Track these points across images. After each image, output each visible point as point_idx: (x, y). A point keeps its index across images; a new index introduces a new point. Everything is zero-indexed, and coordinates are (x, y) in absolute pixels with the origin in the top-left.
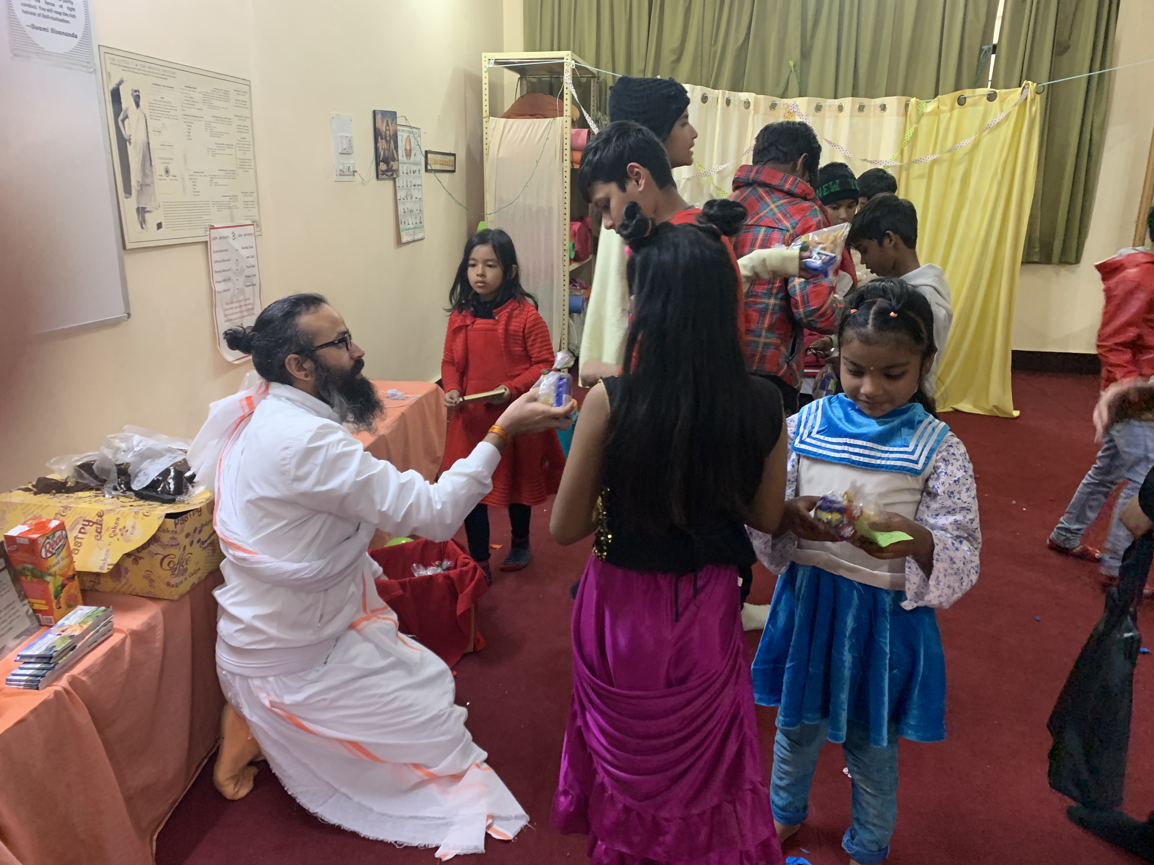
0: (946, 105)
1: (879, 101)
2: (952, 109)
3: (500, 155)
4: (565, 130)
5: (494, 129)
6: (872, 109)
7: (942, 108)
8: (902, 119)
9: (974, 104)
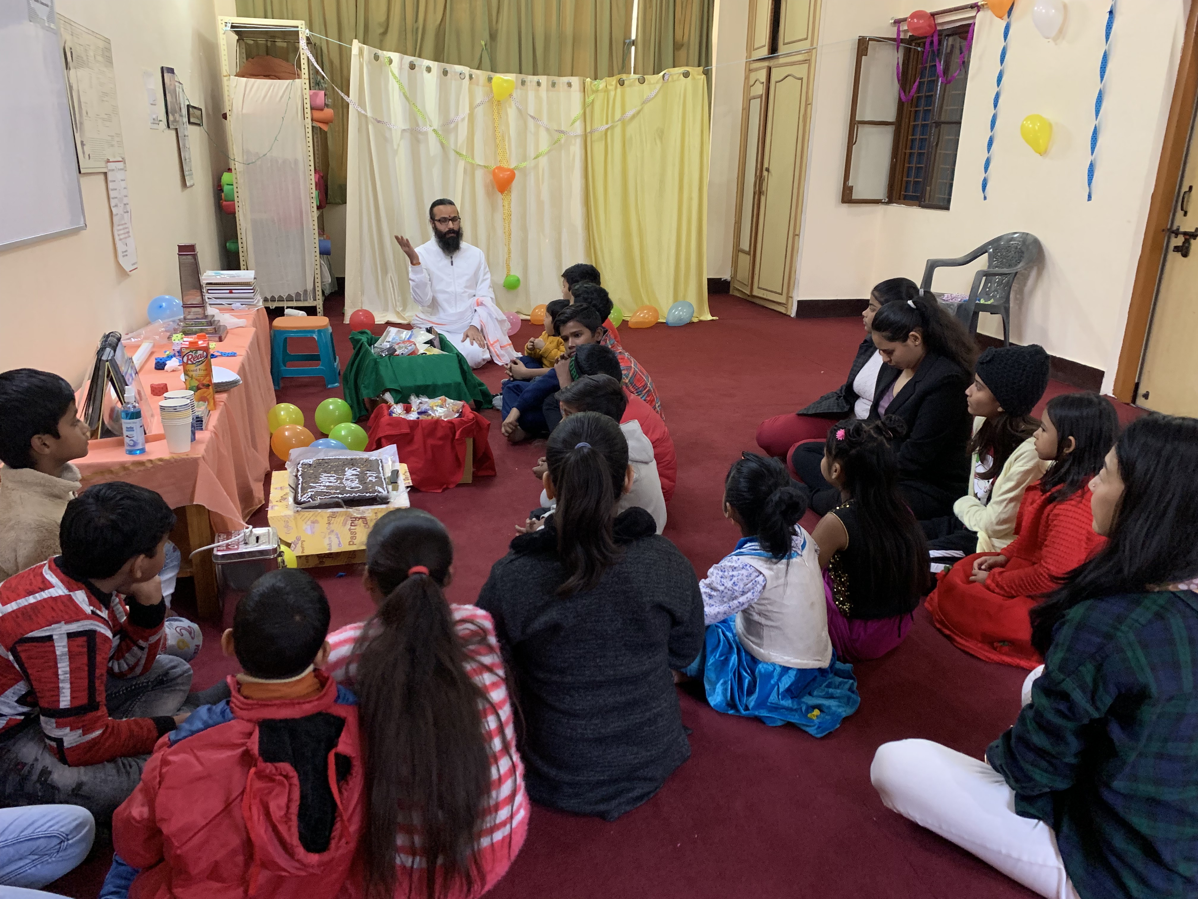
0: (612, 85)
1: (565, 79)
2: (616, 88)
3: (244, 111)
4: (304, 91)
5: (236, 87)
6: (561, 86)
7: (609, 87)
8: (582, 94)
9: (630, 86)
